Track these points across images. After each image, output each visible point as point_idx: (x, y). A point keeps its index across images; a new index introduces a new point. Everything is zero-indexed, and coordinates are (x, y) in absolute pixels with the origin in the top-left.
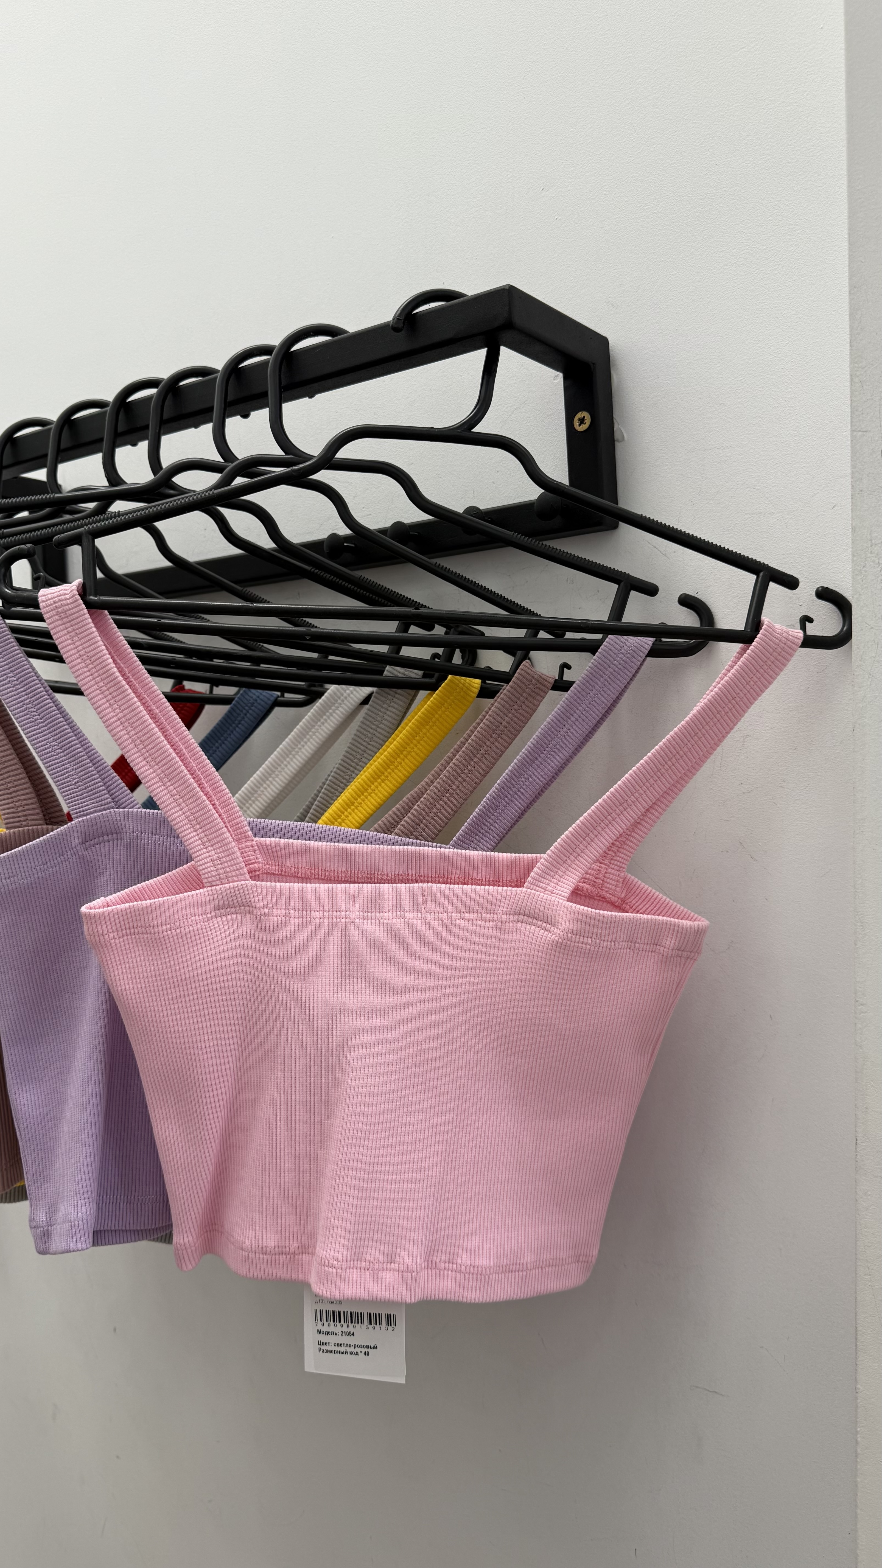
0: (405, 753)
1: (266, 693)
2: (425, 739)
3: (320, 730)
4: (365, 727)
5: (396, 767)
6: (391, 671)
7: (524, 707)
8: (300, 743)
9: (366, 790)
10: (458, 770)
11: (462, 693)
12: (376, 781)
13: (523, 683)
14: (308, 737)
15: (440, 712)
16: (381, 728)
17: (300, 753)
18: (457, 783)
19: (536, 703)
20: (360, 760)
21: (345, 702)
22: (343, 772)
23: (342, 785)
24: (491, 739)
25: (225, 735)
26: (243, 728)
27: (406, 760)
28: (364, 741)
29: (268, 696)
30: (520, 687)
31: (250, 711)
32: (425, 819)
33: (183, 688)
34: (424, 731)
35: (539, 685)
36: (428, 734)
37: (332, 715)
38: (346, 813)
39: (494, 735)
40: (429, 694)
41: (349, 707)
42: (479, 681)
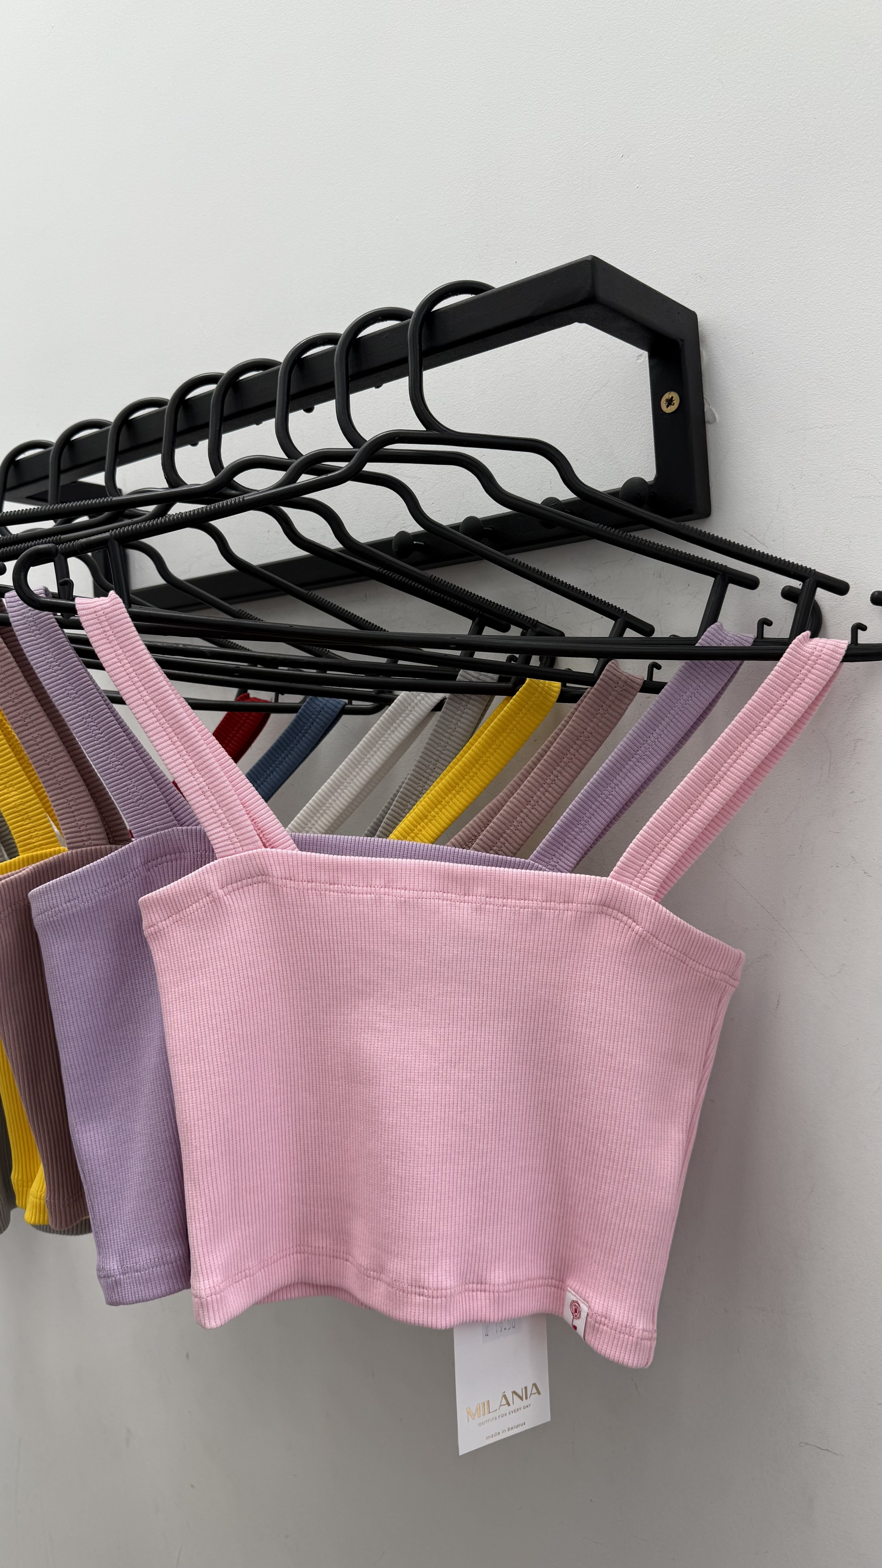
0: (480, 762)
1: (333, 701)
2: (502, 747)
3: (390, 739)
4: (437, 735)
5: (472, 778)
6: (465, 676)
7: (610, 711)
8: (369, 752)
9: (440, 802)
10: (540, 780)
11: (541, 698)
12: (451, 793)
13: (609, 685)
14: (377, 746)
15: (517, 719)
16: (454, 736)
17: (369, 764)
18: (538, 793)
19: (623, 706)
20: (433, 770)
21: (416, 708)
22: (416, 783)
23: (414, 797)
24: (575, 746)
25: (292, 745)
26: (310, 737)
27: (482, 770)
28: (437, 750)
29: (334, 703)
30: (606, 690)
31: (317, 720)
32: (505, 832)
33: (247, 697)
34: (501, 738)
35: (626, 687)
36: (505, 742)
37: (402, 723)
38: (419, 827)
39: (578, 742)
40: (506, 699)
41: (420, 714)
42: (558, 685)
